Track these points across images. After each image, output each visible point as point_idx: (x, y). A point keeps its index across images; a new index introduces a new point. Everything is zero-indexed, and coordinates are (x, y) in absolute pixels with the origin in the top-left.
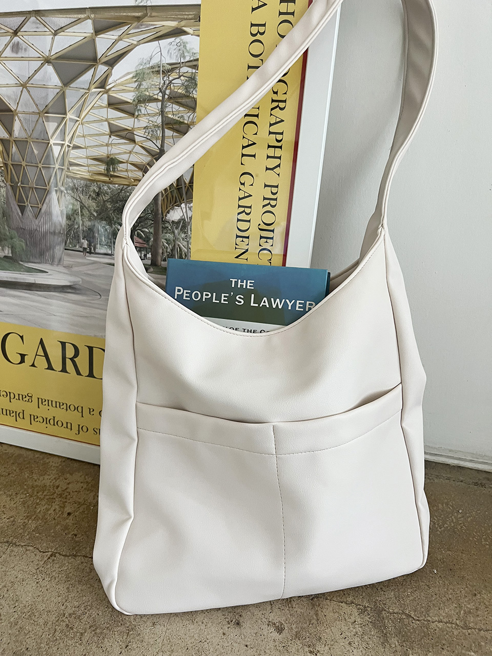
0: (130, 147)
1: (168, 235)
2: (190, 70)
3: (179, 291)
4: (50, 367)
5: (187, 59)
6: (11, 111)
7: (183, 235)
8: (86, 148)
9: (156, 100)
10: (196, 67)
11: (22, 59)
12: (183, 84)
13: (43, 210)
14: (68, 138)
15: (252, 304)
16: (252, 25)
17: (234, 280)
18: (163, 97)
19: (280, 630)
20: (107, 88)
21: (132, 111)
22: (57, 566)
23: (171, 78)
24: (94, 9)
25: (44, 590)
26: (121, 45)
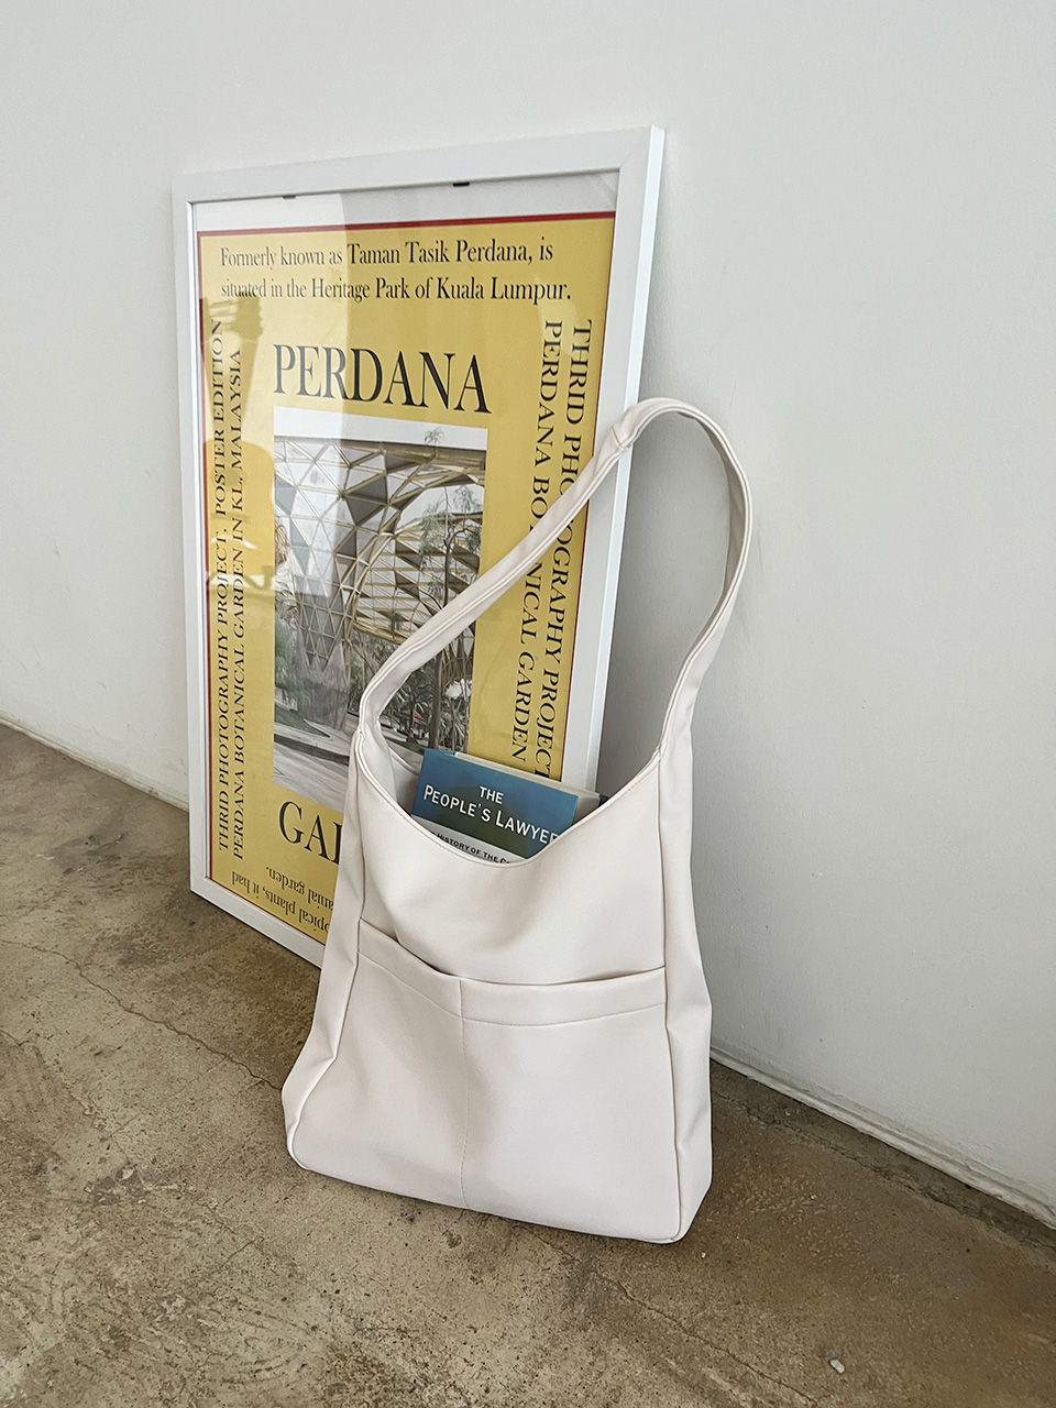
0: (414, 603)
1: (446, 714)
2: (474, 524)
3: (429, 790)
4: (324, 854)
5: (472, 511)
6: (306, 545)
7: (461, 717)
8: (373, 598)
9: (441, 553)
10: (479, 521)
11: (319, 490)
12: (467, 539)
13: (329, 663)
14: (357, 584)
15: (498, 824)
16: (536, 480)
17: (484, 789)
18: (448, 551)
19: (453, 1244)
20: (396, 533)
21: (417, 562)
22: (261, 1095)
23: (456, 531)
24: (385, 444)
25: (236, 1115)
26: (410, 487)
